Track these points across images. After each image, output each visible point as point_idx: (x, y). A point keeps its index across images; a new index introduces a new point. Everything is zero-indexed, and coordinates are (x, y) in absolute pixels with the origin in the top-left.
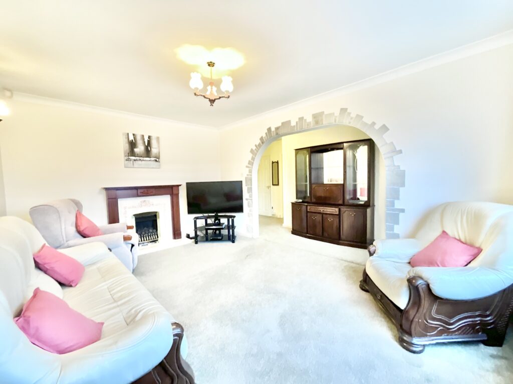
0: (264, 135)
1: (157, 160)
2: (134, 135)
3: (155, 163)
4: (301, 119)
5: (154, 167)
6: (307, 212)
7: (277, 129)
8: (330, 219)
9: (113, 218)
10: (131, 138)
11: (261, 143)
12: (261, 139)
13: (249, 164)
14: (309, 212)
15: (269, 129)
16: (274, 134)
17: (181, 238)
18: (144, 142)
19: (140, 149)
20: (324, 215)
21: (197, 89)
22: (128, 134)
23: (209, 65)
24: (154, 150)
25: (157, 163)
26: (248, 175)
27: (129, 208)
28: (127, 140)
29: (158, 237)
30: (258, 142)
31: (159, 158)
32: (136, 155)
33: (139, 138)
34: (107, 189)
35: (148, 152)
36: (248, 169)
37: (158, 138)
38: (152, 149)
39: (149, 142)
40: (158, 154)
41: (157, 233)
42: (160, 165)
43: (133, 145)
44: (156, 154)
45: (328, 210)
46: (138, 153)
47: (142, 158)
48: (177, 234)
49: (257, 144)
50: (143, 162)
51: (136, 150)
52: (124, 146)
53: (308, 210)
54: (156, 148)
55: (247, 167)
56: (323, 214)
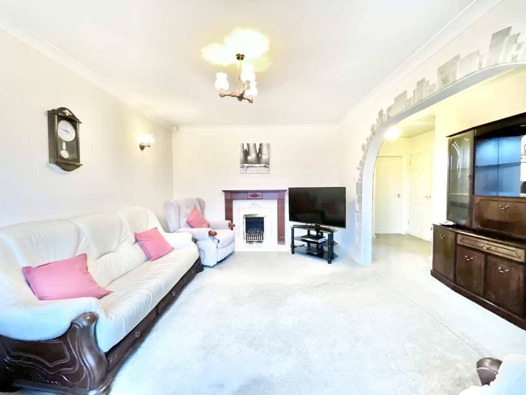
0: (375, 123)
1: (267, 165)
2: (248, 144)
3: (264, 168)
4: (421, 83)
5: (264, 172)
6: (456, 245)
7: (389, 110)
8: (503, 268)
9: (229, 216)
10: (246, 147)
11: (372, 135)
12: (372, 129)
13: (360, 165)
14: (459, 245)
15: (381, 113)
16: (385, 119)
17: (285, 244)
18: (256, 150)
19: (252, 157)
20: (489, 258)
21: (222, 89)
22: (243, 144)
23: (238, 58)
24: (264, 157)
25: (266, 169)
26: (359, 180)
27: (242, 209)
28: (242, 150)
29: (263, 239)
30: (369, 133)
31: (268, 164)
32: (249, 162)
33: (251, 147)
34: (225, 192)
35: (259, 159)
36: (359, 171)
37: (268, 145)
38: (263, 156)
39: (260, 149)
40: (268, 160)
41: (263, 234)
42: (269, 171)
43: (246, 153)
44: (266, 160)
45: (499, 249)
46: (251, 160)
47: (253, 165)
48: (281, 239)
49: (368, 137)
50: (254, 168)
51: (249, 158)
52: (239, 155)
53: (459, 242)
54: (265, 155)
55: (358, 169)
56: (487, 254)
